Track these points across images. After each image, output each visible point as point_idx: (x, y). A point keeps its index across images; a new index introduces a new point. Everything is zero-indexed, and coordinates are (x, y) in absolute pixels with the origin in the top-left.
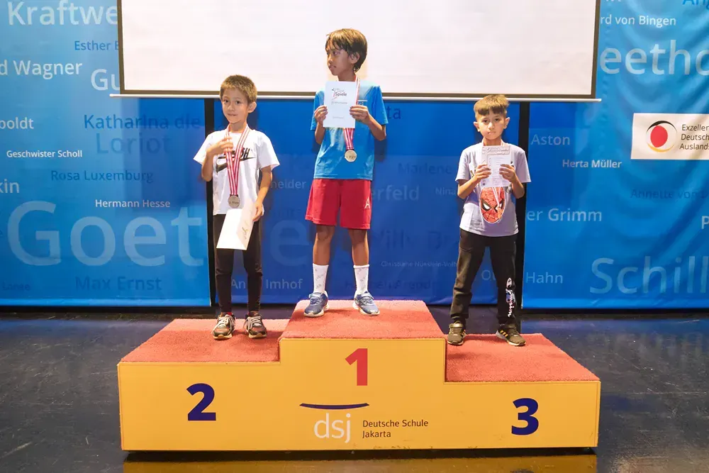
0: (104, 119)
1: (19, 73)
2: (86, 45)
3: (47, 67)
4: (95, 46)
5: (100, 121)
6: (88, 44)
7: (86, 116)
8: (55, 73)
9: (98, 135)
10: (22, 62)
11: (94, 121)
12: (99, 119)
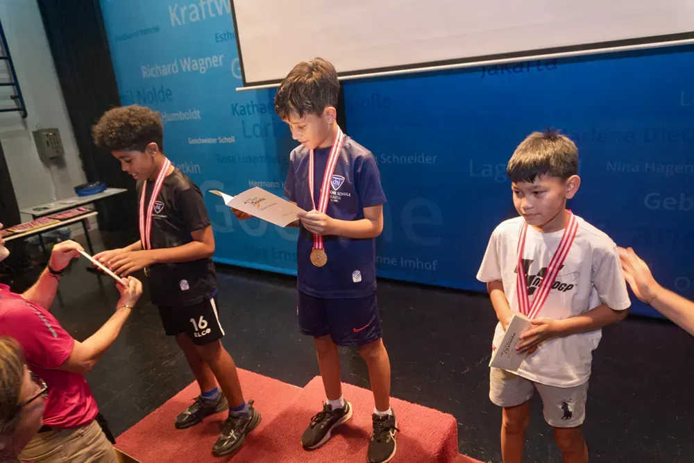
0: (245, 105)
1: (184, 70)
2: (223, 36)
3: (201, 62)
4: (230, 36)
5: (242, 108)
6: (225, 35)
7: (232, 105)
8: (207, 66)
9: (243, 122)
10: (185, 61)
11: (239, 109)
12: (241, 107)
